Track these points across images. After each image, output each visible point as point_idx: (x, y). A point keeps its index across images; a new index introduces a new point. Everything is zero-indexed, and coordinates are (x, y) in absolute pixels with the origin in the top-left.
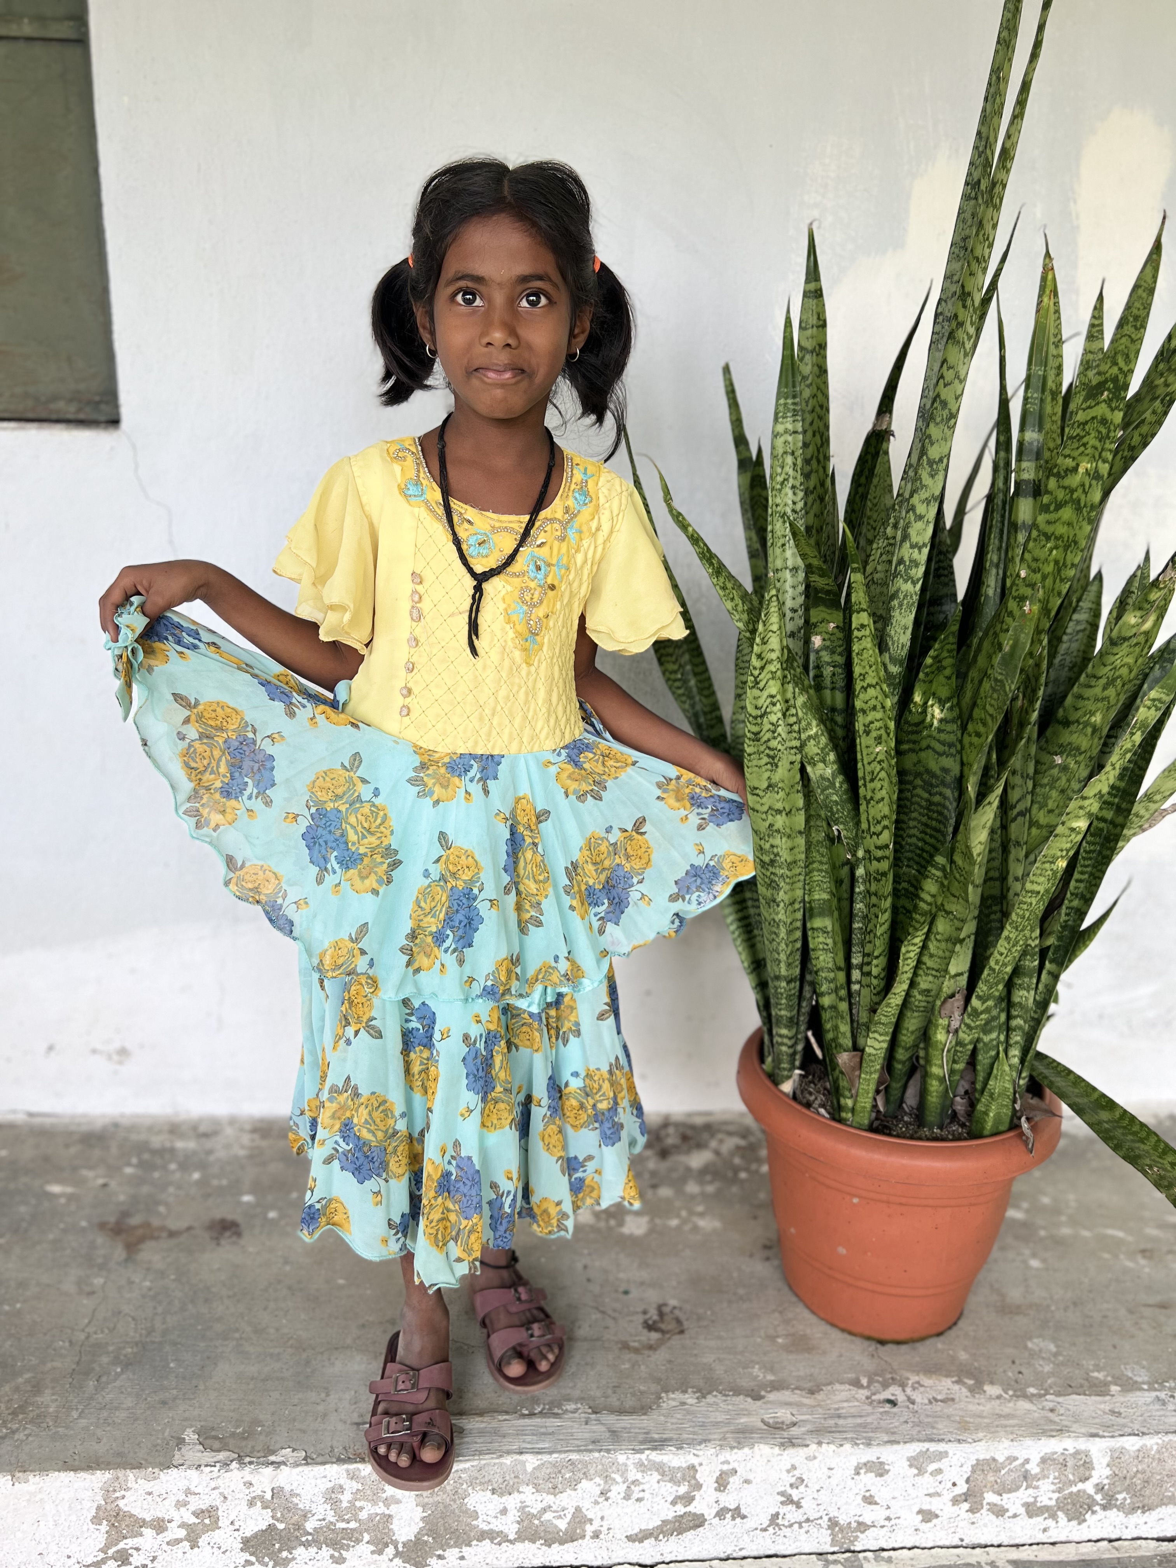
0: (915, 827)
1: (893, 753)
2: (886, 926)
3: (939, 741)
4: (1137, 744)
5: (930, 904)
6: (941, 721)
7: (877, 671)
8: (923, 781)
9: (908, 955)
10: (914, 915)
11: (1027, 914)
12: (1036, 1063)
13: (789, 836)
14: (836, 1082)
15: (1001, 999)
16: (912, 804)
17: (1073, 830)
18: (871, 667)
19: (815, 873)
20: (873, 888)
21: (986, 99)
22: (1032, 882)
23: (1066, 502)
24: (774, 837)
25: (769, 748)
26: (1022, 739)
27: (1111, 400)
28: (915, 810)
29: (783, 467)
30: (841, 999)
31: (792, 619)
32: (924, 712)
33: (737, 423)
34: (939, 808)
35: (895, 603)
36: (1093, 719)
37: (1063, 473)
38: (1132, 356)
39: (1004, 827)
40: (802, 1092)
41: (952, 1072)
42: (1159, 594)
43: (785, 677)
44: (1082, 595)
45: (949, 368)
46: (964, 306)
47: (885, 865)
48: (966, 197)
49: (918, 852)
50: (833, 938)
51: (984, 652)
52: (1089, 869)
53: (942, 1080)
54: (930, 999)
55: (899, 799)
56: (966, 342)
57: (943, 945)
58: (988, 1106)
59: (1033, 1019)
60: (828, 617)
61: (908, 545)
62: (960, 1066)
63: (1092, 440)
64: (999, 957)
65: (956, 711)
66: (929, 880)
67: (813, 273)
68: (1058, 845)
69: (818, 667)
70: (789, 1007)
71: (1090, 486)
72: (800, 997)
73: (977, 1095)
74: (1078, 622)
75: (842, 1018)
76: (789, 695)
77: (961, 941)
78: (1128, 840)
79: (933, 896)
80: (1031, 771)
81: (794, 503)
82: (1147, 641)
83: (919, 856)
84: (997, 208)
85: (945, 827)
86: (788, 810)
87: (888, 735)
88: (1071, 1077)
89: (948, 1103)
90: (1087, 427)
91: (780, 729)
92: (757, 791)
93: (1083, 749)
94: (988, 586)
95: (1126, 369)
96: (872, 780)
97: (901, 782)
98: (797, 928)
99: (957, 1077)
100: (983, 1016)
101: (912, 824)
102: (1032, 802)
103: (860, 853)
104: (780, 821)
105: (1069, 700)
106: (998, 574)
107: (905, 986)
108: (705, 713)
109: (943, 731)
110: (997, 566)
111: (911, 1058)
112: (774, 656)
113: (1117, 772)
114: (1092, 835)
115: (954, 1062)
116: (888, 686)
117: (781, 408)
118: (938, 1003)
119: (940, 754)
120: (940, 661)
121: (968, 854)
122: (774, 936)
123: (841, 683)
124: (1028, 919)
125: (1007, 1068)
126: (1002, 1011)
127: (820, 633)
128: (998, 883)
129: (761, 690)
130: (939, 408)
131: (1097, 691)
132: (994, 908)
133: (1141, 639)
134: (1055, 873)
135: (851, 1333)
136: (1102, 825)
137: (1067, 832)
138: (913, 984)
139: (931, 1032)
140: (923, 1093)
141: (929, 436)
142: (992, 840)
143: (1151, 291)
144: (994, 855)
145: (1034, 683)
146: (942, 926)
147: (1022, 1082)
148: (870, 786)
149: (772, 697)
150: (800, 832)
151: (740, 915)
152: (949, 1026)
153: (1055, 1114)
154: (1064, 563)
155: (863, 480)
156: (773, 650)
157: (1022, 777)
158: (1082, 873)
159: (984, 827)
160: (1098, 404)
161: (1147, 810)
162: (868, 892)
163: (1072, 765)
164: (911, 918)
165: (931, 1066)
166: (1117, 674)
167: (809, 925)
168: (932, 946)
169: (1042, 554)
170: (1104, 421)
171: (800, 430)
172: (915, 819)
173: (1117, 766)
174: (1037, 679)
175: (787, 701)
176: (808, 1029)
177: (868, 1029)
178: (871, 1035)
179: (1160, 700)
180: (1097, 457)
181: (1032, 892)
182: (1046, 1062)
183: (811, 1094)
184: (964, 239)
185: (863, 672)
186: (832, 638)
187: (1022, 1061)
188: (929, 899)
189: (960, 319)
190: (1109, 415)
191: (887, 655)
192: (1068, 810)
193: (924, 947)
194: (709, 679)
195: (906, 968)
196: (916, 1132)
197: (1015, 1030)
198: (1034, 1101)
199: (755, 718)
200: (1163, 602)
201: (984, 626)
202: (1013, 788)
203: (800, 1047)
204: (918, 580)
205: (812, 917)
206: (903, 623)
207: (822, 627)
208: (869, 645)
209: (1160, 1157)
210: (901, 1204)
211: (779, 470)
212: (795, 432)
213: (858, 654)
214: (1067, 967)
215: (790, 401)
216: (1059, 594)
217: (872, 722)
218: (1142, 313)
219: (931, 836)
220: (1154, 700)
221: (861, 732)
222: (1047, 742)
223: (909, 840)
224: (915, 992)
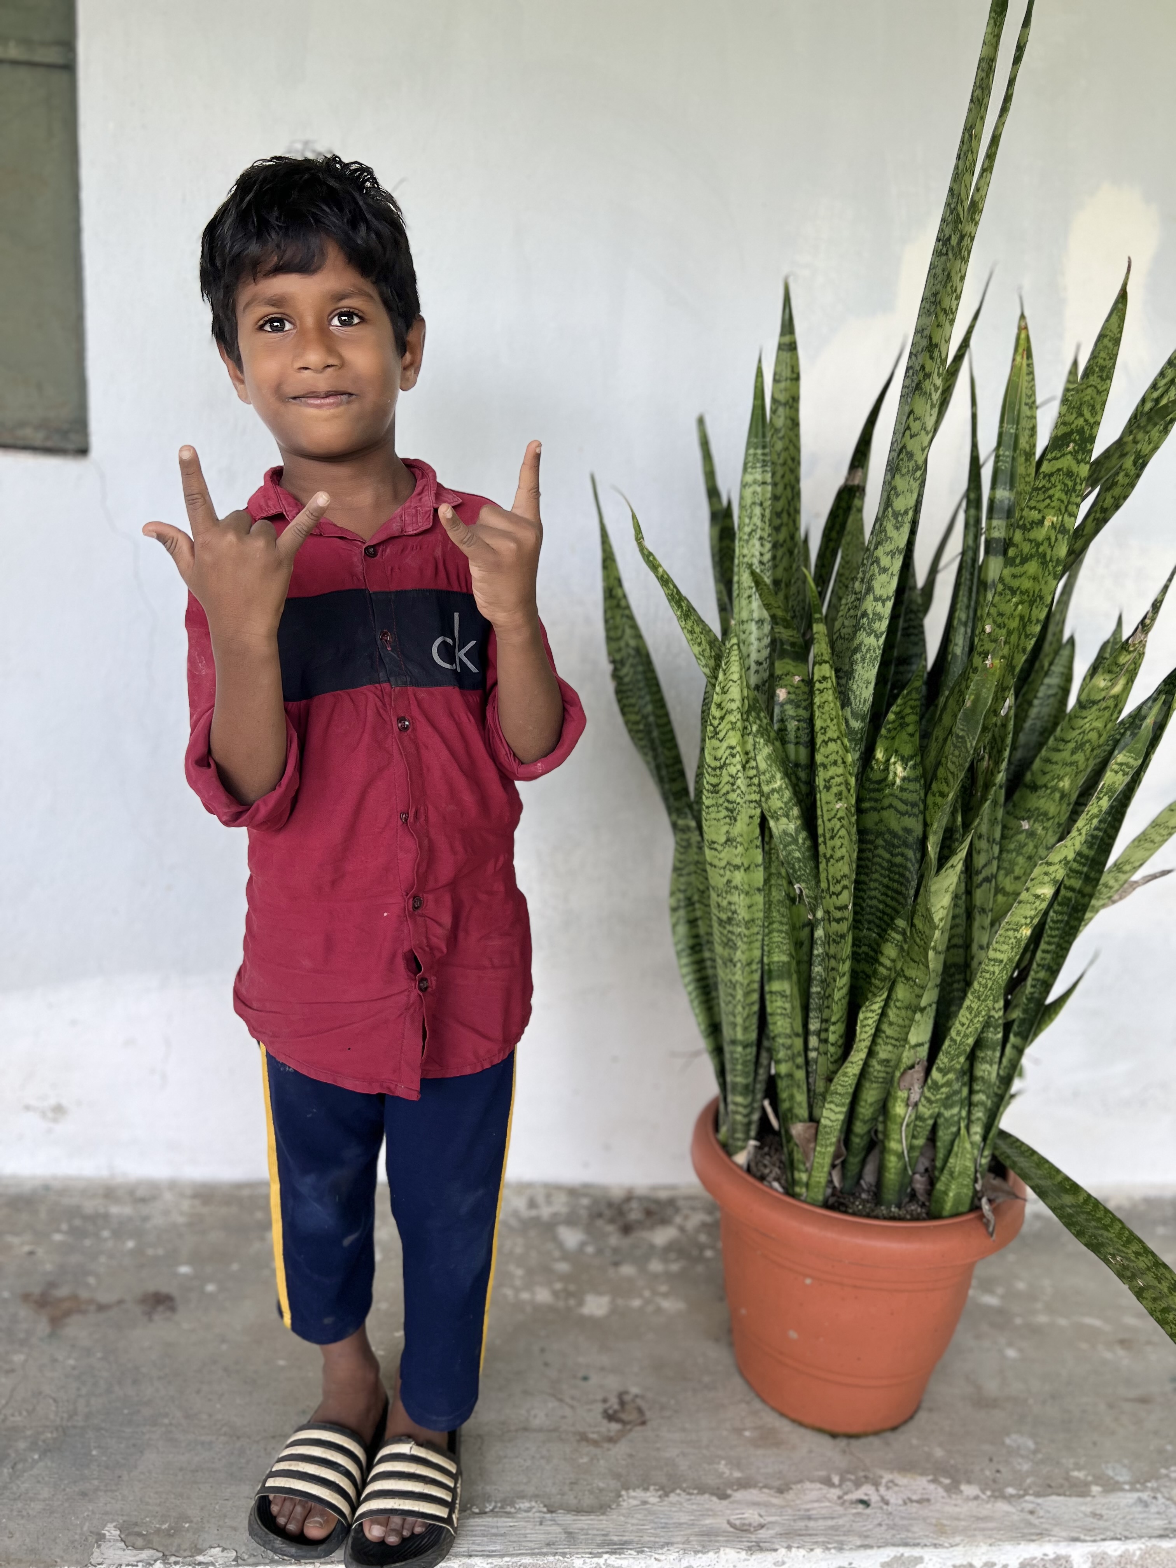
0: (876, 889)
1: (853, 810)
2: (845, 991)
3: (901, 800)
4: (1104, 809)
5: (889, 969)
6: (904, 779)
7: (838, 724)
8: (885, 841)
9: (866, 1022)
10: (873, 980)
11: (990, 983)
12: (1000, 1142)
13: (747, 893)
14: (791, 1154)
15: (963, 1073)
16: (873, 864)
17: (1037, 897)
18: (832, 720)
19: (775, 934)
20: (832, 951)
21: (959, 157)
22: (995, 950)
23: (1032, 556)
24: (732, 894)
25: (728, 801)
26: (986, 800)
27: (1077, 452)
28: (876, 871)
29: (751, 518)
30: (798, 1067)
31: (757, 672)
32: (887, 769)
33: (710, 475)
34: (901, 870)
35: (858, 656)
36: (1061, 784)
37: (1028, 526)
38: (1098, 407)
39: (969, 892)
40: (757, 1164)
41: (911, 1148)
42: (1128, 657)
43: (745, 728)
44: (1054, 659)
45: (915, 419)
46: (932, 358)
47: (844, 927)
48: (937, 253)
49: (879, 914)
50: (791, 1002)
51: (949, 710)
52: (1056, 940)
53: (900, 1156)
54: (889, 1070)
55: (859, 859)
56: (933, 394)
57: (903, 1013)
58: (948, 1185)
59: (996, 1095)
60: (793, 670)
61: (872, 597)
62: (920, 1142)
63: (1057, 492)
64: (960, 1028)
65: (919, 771)
66: (889, 944)
67: (788, 326)
68: (1022, 912)
69: (782, 721)
70: (746, 1074)
71: (1056, 539)
72: (757, 1063)
73: (937, 1173)
74: (1049, 686)
75: (799, 1086)
76: (749, 747)
77: (922, 1010)
78: (1097, 911)
79: (893, 961)
80: (998, 835)
81: (762, 554)
82: (1116, 706)
83: (880, 919)
84: (965, 260)
85: (907, 889)
86: (746, 865)
87: (849, 791)
88: (1035, 1157)
89: (907, 1180)
90: (1053, 479)
91: (739, 782)
92: (716, 846)
93: (1050, 815)
94: (956, 645)
95: (1092, 421)
96: (832, 838)
97: (861, 841)
98: (754, 991)
99: (916, 1154)
100: (944, 1090)
101: (873, 885)
102: (999, 868)
103: (820, 914)
104: (738, 877)
105: (1037, 764)
106: (966, 632)
107: (863, 1055)
108: (667, 766)
109: (906, 790)
110: (965, 624)
111: (869, 1132)
112: (734, 706)
113: (1083, 837)
114: (1059, 904)
115: (914, 1137)
116: (850, 741)
117: (750, 458)
118: (898, 1074)
119: (903, 814)
120: (903, 718)
121: (928, 917)
122: (730, 998)
123: (805, 738)
124: (991, 989)
125: (968, 1146)
126: (964, 1084)
127: (785, 686)
128: (961, 951)
129: (721, 741)
130: (905, 459)
131: (1065, 755)
132: (957, 977)
133: (1111, 703)
134: (1018, 941)
135: (801, 1424)
136: (1070, 894)
137: (1032, 899)
138: (871, 1053)
139: (890, 1104)
140: (881, 1169)
141: (895, 488)
142: (956, 905)
143: (1117, 342)
144: (958, 921)
145: (1000, 744)
146: (902, 992)
147: (984, 1161)
148: (830, 843)
149: (732, 748)
150: (759, 890)
151: (698, 975)
152: (908, 1098)
153: (1016, 1196)
154: (1029, 619)
155: (834, 535)
156: (733, 700)
157: (988, 841)
158: (1049, 943)
159: (946, 891)
160: (1063, 455)
161: (1116, 880)
162: (827, 954)
163: (1040, 831)
164: (870, 983)
165: (889, 1140)
166: (1086, 738)
167: (767, 988)
168: (892, 1013)
169: (1007, 608)
170: (1070, 474)
171: (769, 480)
172: (876, 880)
173: (1084, 832)
174: (1003, 740)
175: (747, 753)
176: (765, 1097)
177: (824, 1099)
178: (827, 1106)
179: (1127, 765)
180: (1063, 510)
181: (995, 960)
182: (1009, 1140)
183: (765, 1166)
184: (935, 295)
185: (824, 725)
186: (797, 691)
187: (985, 1138)
188: (888, 963)
189: (927, 370)
190: (1075, 468)
191: (849, 710)
192: (1032, 876)
193: (883, 1014)
194: (671, 731)
195: (864, 1036)
196: (873, 1211)
197: (976, 1105)
198: (997, 1182)
199: (714, 769)
200: (1133, 666)
201: (951, 684)
202: (979, 852)
203: (756, 1117)
204: (882, 634)
205: (770, 979)
206: (865, 677)
207: (786, 680)
208: (831, 698)
209: (1124, 1246)
210: (855, 1287)
211: (747, 521)
212: (764, 483)
213: (819, 707)
214: (1032, 1041)
215: (759, 451)
216: (1024, 650)
217: (833, 778)
218: (1108, 363)
219: (892, 898)
220: (1121, 764)
221: (821, 787)
222: (1014, 806)
223: (870, 902)
224: (874, 1062)
